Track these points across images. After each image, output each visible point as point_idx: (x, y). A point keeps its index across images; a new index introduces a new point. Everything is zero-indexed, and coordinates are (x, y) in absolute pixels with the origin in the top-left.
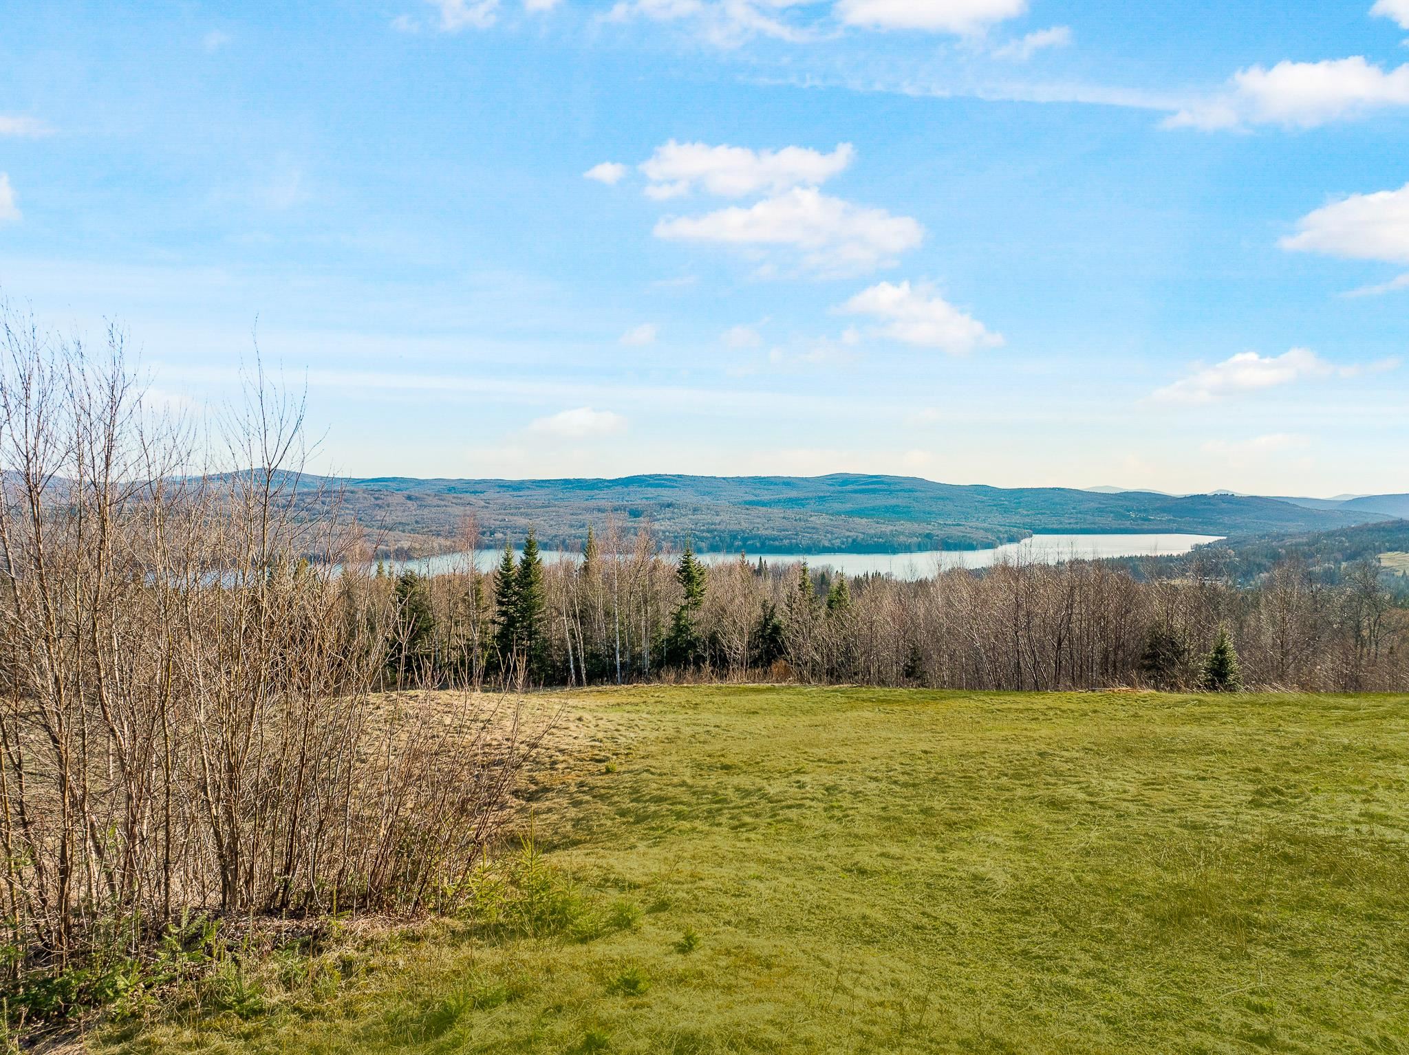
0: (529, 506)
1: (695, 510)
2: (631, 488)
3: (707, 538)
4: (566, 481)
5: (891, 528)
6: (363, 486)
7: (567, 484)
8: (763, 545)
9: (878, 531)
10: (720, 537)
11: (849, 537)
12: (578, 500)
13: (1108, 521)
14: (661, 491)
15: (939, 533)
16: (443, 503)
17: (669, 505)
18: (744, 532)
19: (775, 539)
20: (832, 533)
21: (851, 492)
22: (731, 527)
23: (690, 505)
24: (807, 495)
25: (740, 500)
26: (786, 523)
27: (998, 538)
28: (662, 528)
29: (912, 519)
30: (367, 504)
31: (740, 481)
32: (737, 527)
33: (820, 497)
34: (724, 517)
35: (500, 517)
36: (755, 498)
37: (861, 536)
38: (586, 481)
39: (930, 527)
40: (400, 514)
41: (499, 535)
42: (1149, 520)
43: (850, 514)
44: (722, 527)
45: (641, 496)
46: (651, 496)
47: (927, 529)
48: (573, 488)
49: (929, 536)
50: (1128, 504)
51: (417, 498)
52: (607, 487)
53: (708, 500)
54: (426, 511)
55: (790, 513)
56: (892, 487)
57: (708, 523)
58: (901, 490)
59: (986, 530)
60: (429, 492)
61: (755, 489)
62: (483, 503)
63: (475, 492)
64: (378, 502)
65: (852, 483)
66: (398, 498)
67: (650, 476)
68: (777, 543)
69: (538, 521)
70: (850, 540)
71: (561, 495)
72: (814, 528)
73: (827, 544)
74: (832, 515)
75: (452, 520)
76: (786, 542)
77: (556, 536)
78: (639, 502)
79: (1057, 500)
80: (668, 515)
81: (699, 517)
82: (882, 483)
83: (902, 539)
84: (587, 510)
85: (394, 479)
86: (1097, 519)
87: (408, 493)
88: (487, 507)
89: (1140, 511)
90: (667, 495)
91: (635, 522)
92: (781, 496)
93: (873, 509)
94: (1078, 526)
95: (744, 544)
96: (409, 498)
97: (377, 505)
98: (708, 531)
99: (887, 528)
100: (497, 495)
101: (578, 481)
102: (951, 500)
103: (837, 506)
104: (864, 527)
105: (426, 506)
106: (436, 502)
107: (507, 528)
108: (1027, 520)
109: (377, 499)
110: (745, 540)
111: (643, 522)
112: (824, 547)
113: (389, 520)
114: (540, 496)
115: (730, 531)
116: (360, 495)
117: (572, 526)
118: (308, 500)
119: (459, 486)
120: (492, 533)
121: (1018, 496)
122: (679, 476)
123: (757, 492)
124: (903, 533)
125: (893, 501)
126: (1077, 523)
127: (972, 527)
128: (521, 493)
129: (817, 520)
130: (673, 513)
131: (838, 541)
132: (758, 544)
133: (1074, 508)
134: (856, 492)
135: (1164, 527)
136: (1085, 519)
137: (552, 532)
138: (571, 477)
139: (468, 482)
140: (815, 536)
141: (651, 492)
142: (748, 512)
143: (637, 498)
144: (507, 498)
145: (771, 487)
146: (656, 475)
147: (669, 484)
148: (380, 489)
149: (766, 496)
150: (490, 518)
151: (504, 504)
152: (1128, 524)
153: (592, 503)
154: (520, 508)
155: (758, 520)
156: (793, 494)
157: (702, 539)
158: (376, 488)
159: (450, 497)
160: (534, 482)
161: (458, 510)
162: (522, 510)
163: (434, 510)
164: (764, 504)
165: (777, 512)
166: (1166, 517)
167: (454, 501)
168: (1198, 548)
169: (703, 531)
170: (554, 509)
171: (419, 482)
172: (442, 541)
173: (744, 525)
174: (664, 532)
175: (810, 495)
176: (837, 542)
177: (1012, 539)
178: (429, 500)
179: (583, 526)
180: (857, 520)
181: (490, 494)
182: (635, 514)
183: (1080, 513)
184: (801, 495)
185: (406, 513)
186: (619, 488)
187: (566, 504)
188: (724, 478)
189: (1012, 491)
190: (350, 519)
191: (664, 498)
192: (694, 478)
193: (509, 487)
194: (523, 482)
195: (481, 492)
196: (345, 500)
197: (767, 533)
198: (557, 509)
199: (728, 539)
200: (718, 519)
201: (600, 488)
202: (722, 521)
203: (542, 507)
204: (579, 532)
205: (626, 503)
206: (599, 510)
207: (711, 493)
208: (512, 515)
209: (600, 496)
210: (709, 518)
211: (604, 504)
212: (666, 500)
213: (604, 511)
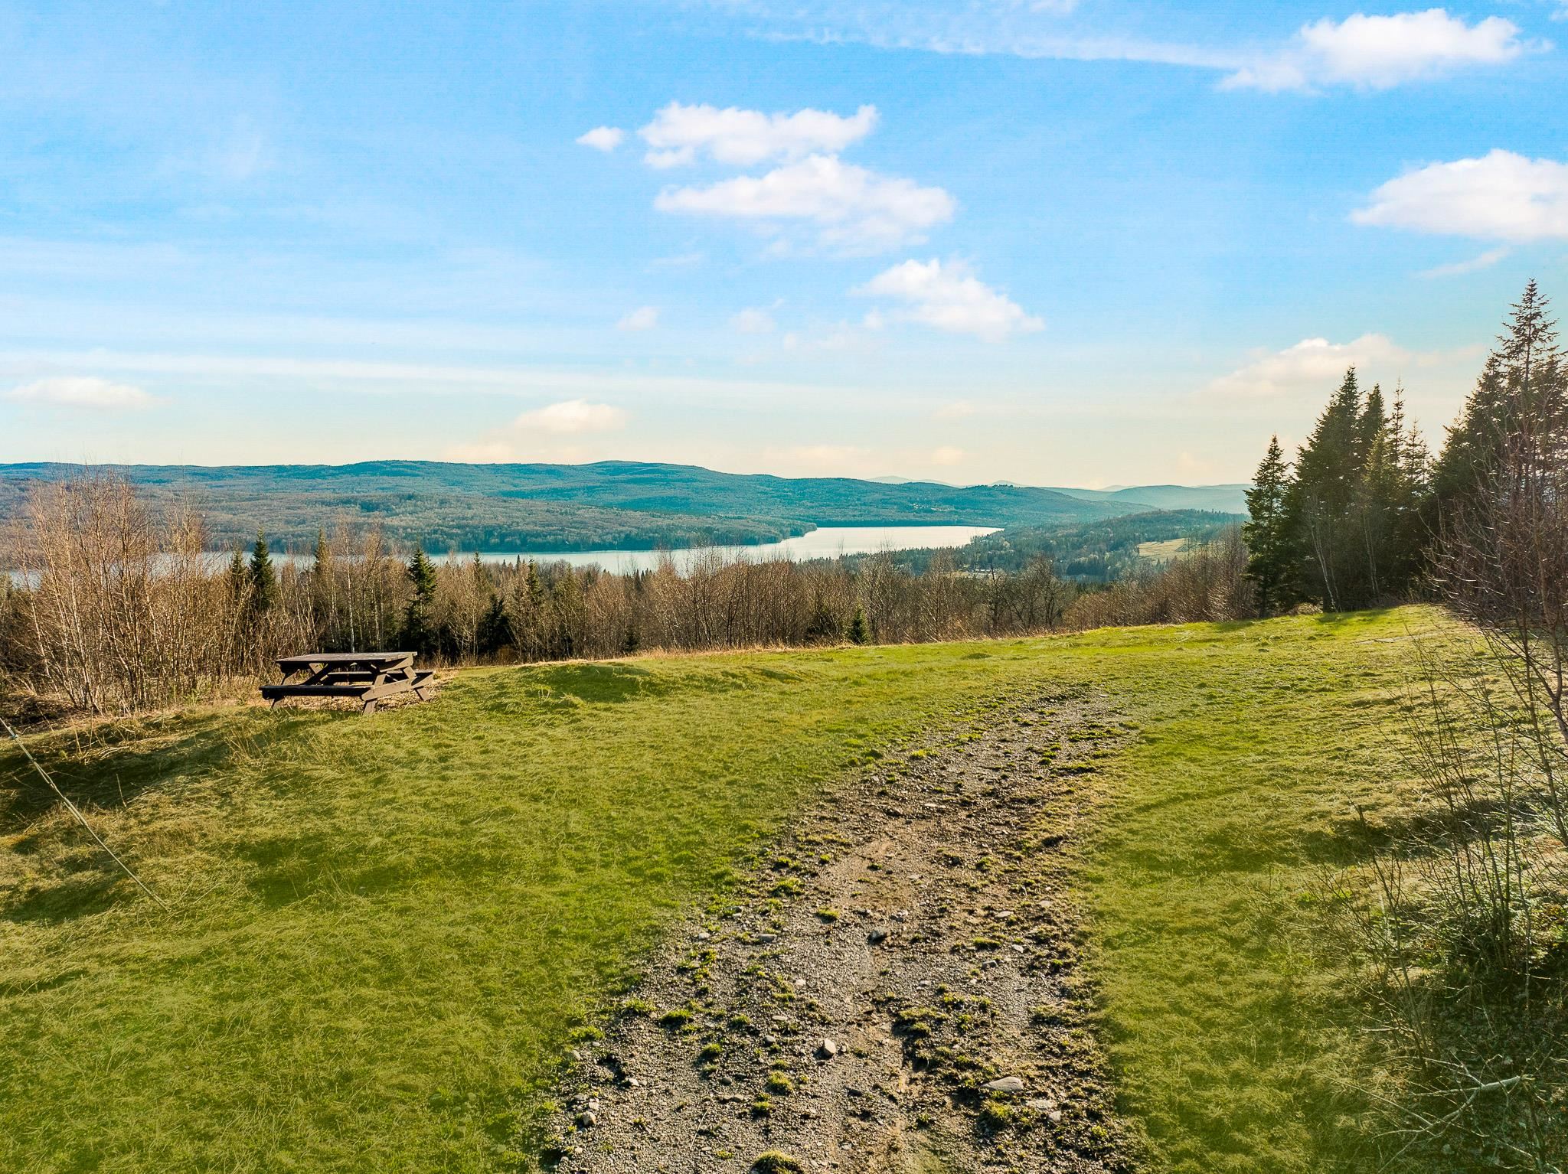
0: (232, 498)
1: (442, 502)
2: (363, 477)
3: (457, 535)
4: (280, 469)
5: (667, 522)
7: (280, 470)
8: (524, 542)
9: (654, 525)
10: (472, 533)
11: (622, 532)
12: (296, 490)
13: (891, 513)
14: (399, 480)
15: (721, 527)
17: (410, 497)
18: (500, 527)
19: (538, 535)
20: (603, 528)
21: (624, 482)
22: (486, 522)
23: (435, 497)
24: (573, 485)
25: (496, 490)
26: (551, 518)
27: (781, 532)
28: (403, 524)
29: (689, 513)
31: (496, 469)
32: (493, 522)
33: (588, 488)
34: (477, 510)
36: (513, 489)
37: (635, 531)
38: (305, 467)
39: (710, 521)
42: (932, 512)
43: (623, 506)
44: (475, 522)
45: (376, 486)
46: (388, 486)
47: (708, 522)
48: (289, 476)
49: (709, 530)
50: (912, 495)
52: (333, 475)
53: (458, 490)
55: (554, 506)
56: (670, 477)
57: (459, 518)
58: (679, 481)
59: (769, 523)
60: (95, 482)
61: (514, 478)
62: (171, 495)
63: (160, 482)
64: (23, 494)
65: (625, 472)
66: (52, 488)
67: (385, 462)
68: (540, 540)
69: (244, 517)
70: (623, 535)
71: (273, 485)
72: (582, 523)
73: (597, 540)
74: (603, 507)
76: (551, 538)
77: (269, 534)
78: (373, 493)
79: (841, 491)
80: (408, 509)
81: (447, 510)
82: (658, 471)
83: (680, 533)
84: (307, 502)
85: (45, 465)
86: (881, 511)
87: (65, 482)
88: (177, 500)
89: (923, 502)
90: (407, 485)
91: (368, 516)
92: (544, 486)
93: (649, 500)
94: (862, 519)
95: (502, 541)
96: (68, 489)
97: (24, 497)
98: (459, 527)
99: (663, 522)
100: (190, 485)
101: (295, 467)
102: (732, 490)
103: (608, 497)
104: (638, 520)
108: (812, 512)
109: (22, 490)
110: (502, 536)
111: (376, 518)
112: (594, 543)
114: (245, 487)
115: (485, 527)
117: (288, 522)
119: (139, 474)
121: (803, 489)
122: (423, 463)
123: (517, 481)
124: (681, 527)
125: (668, 492)
126: (861, 515)
127: (754, 520)
128: (221, 482)
129: (587, 514)
130: (415, 506)
131: (610, 536)
132: (518, 542)
133: (858, 500)
134: (629, 482)
135: (946, 518)
136: (869, 512)
137: (265, 530)
138: (286, 463)
139: (150, 469)
140: (584, 532)
141: (388, 481)
142: (507, 504)
143: (371, 489)
144: (203, 488)
145: (533, 476)
146: (393, 462)
147: (409, 471)
148: (25, 476)
149: (527, 485)
151: (199, 495)
152: (911, 516)
153: (311, 495)
154: (220, 501)
155: (518, 514)
156: (558, 484)
157: (451, 536)
158: (21, 476)
160: (238, 468)
162: (224, 504)
164: (524, 495)
165: (540, 504)
166: (948, 509)
168: (976, 540)
169: (453, 527)
170: (264, 502)
171: (81, 469)
173: (502, 520)
174: (405, 528)
175: (577, 485)
176: (609, 538)
177: (797, 533)
179: (304, 522)
180: (631, 513)
181: (179, 484)
182: (368, 507)
183: (865, 504)
184: (568, 485)
186: (347, 478)
187: (281, 495)
188: (476, 466)
189: (797, 482)
191: (404, 489)
192: (440, 466)
193: (205, 474)
194: (222, 469)
195: (169, 482)
197: (530, 527)
198: (269, 502)
199: (482, 536)
200: (469, 513)
201: (324, 477)
202: (475, 515)
203: (249, 500)
204: (299, 529)
205: (356, 494)
206: (323, 503)
207: (461, 483)
208: (210, 509)
209: (324, 486)
210: (459, 512)
211: (328, 495)
212: (407, 491)
213: (329, 504)
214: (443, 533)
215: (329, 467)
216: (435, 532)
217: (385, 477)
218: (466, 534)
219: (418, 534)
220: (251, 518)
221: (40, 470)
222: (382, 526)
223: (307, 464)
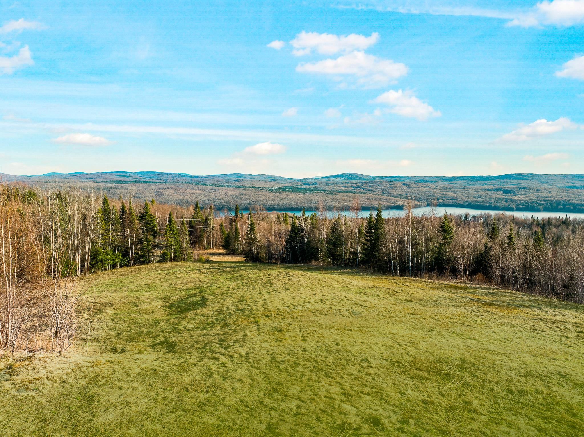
0: (455, 188)
1: (538, 190)
2: (505, 180)
3: (543, 204)
6: (386, 179)
7: (474, 178)
10: (550, 203)
12: (479, 186)
14: (519, 181)
16: (417, 186)
17: (524, 188)
18: (564, 201)
22: (557, 199)
23: (535, 188)
25: (564, 186)
28: (519, 199)
30: (386, 187)
31: (564, 176)
32: (560, 199)
34: (553, 194)
35: (442, 193)
36: (572, 185)
38: (483, 177)
40: (399, 191)
41: (441, 201)
44: (552, 199)
45: (510, 184)
46: (515, 183)
48: (477, 180)
51: (407, 184)
52: (493, 179)
53: (545, 186)
54: (410, 190)
57: (544, 197)
60: (412, 182)
61: (573, 180)
62: (435, 187)
63: (432, 182)
64: (391, 186)
66: (399, 184)
67: (515, 174)
69: (459, 195)
71: (471, 183)
75: (421, 193)
77: (467, 201)
78: (509, 186)
80: (523, 193)
81: (540, 194)
84: (482, 190)
85: (398, 177)
87: (403, 182)
88: (436, 188)
90: (523, 183)
91: (506, 196)
95: (564, 207)
96: (404, 184)
97: (391, 187)
98: (544, 201)
100: (442, 183)
101: (479, 177)
105: (410, 188)
106: (415, 186)
107: (445, 197)
109: (390, 185)
110: (564, 205)
111: (510, 196)
113: (395, 193)
114: (461, 184)
116: (384, 183)
117: (474, 197)
118: (364, 185)
119: (425, 179)
120: (438, 199)
122: (531, 174)
123: (574, 182)
128: (452, 182)
130: (526, 192)
132: (572, 208)
137: (466, 200)
138: (476, 175)
139: (429, 178)
141: (515, 182)
142: (568, 192)
143: (508, 185)
144: (446, 184)
146: (518, 174)
147: (525, 178)
148: (392, 180)
149: (579, 183)
150: (437, 193)
151: (444, 187)
153: (484, 187)
154: (451, 189)
155: (573, 196)
157: (540, 204)
158: (391, 180)
159: (420, 184)
160: (459, 177)
161: (424, 190)
162: (452, 190)
163: (413, 189)
164: (577, 188)
167: (422, 186)
169: (541, 201)
170: (467, 189)
171: (408, 178)
172: (416, 203)
173: (565, 198)
174: (520, 201)
178: (412, 185)
179: (480, 197)
181: (439, 183)
182: (506, 192)
185: (402, 191)
186: (499, 180)
187: (473, 187)
188: (555, 175)
190: (380, 193)
191: (522, 185)
192: (539, 175)
193: (447, 179)
194: (453, 177)
195: (435, 182)
196: (378, 185)
197: (577, 202)
198: (468, 189)
199: (555, 205)
200: (550, 195)
201: (490, 180)
202: (552, 196)
203: (461, 188)
204: (478, 200)
205: (502, 187)
206: (488, 190)
207: (547, 182)
208: (447, 192)
209: (490, 184)
210: (544, 194)
211: (491, 187)
212: (523, 185)
213: (491, 190)
214: (537, 203)
215: (492, 176)
216: (533, 202)
217: (514, 180)
218: (547, 204)
219: (526, 203)
220: (461, 195)
221: (396, 178)
222: (511, 200)
223: (484, 175)
